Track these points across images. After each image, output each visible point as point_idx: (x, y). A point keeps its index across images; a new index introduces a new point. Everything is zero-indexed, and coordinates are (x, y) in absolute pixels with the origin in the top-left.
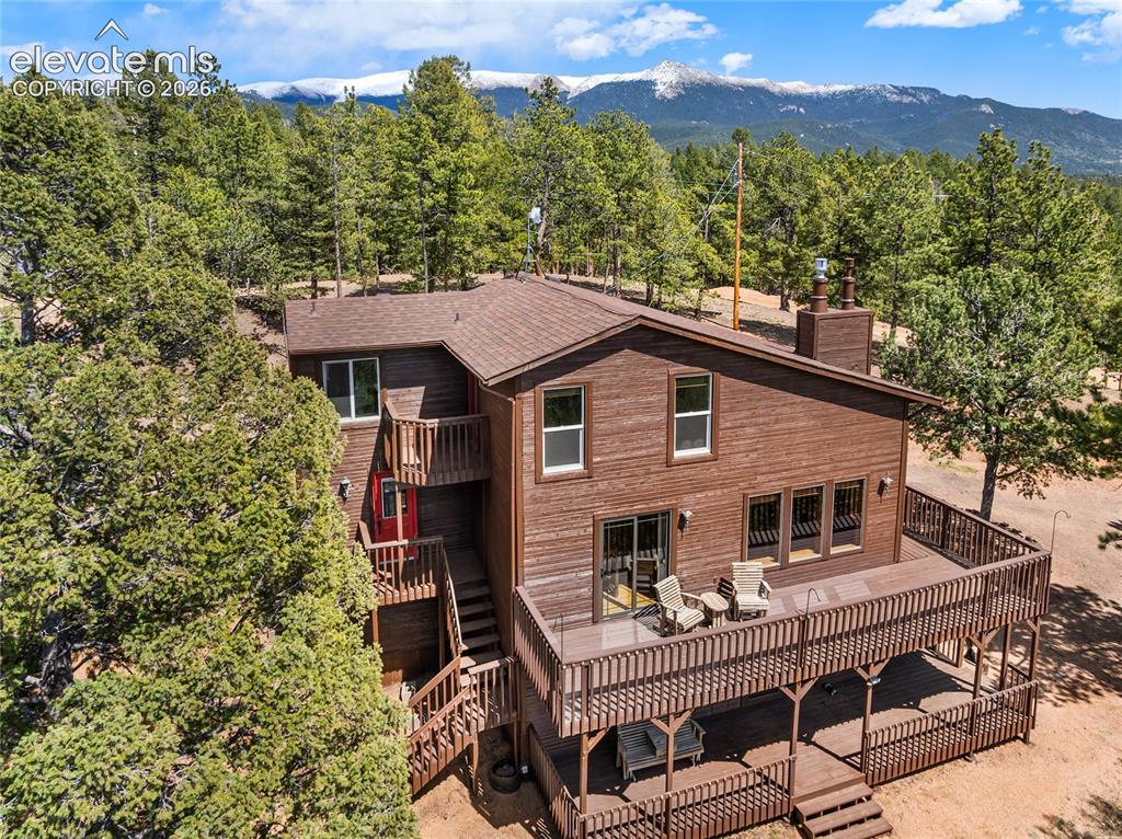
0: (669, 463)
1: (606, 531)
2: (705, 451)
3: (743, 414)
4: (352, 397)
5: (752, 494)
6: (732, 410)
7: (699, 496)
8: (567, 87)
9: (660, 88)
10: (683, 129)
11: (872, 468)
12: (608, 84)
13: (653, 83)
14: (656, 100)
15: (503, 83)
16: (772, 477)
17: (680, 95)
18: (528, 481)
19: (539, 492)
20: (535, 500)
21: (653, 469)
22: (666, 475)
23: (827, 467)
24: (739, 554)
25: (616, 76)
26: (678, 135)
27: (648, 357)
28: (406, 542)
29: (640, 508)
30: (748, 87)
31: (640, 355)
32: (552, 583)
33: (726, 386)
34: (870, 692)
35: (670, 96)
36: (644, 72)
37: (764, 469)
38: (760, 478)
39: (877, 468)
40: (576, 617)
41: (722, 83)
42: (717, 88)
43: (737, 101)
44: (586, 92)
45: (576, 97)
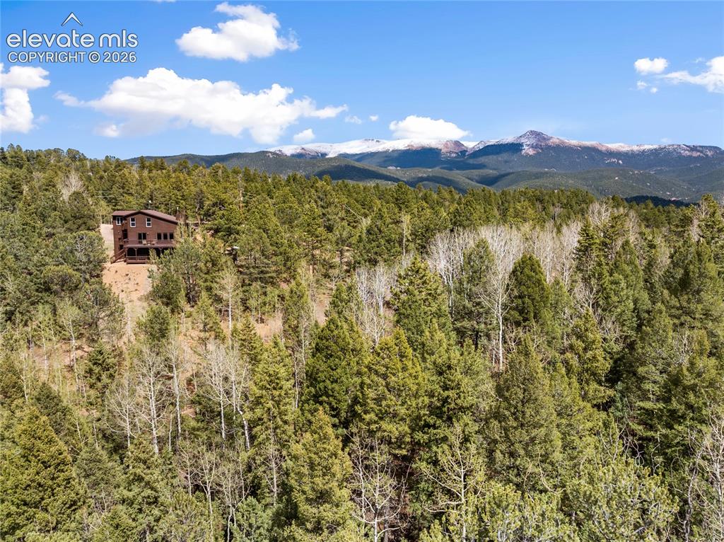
8: (467, 147)
9: (525, 148)
10: (537, 174)
13: (521, 145)
14: (522, 155)
15: (426, 145)
17: (538, 153)
18: (129, 228)
30: (584, 147)
35: (531, 153)
41: (566, 145)
42: (563, 148)
43: (576, 156)
44: (477, 151)
45: (471, 154)
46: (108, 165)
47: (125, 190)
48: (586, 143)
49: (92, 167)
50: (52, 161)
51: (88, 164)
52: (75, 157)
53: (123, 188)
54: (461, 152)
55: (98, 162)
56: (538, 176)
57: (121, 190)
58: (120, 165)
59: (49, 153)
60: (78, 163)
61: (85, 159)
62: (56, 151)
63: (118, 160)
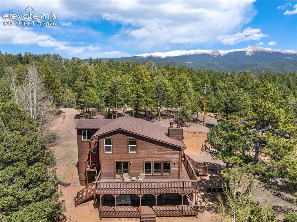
0: (128, 153)
1: (116, 164)
2: (136, 152)
3: (143, 146)
4: (87, 136)
5: (145, 161)
6: (140, 145)
7: (134, 160)
8: (221, 53)
9: (247, 53)
10: (253, 64)
11: (172, 159)
12: (232, 52)
13: (245, 52)
14: (246, 56)
15: (203, 53)
16: (149, 158)
17: (253, 55)
18: (102, 153)
19: (104, 155)
20: (103, 157)
21: (126, 154)
22: (127, 156)
23: (161, 158)
24: (143, 172)
25: (235, 50)
26: (252, 66)
27: (123, 135)
28: (91, 161)
29: (123, 160)
30: (275, 52)
31: (122, 135)
32: (107, 171)
33: (138, 141)
34: (156, 199)
35: (250, 55)
36: (243, 49)
37: (148, 157)
38: (147, 158)
39: (173, 159)
40: (112, 177)
41: (266, 51)
42: (265, 53)
43: (271, 56)
44: (226, 55)
45: (223, 56)
46: (73, 62)
47: (88, 83)
48: (275, 50)
49: (65, 63)
50: (45, 60)
51: (63, 61)
52: (57, 58)
53: (86, 80)
54: (218, 55)
55: (68, 60)
56: (253, 65)
57: (84, 83)
58: (79, 62)
59: (44, 56)
60: (58, 61)
61: (62, 59)
62: (48, 55)
63: (78, 59)
